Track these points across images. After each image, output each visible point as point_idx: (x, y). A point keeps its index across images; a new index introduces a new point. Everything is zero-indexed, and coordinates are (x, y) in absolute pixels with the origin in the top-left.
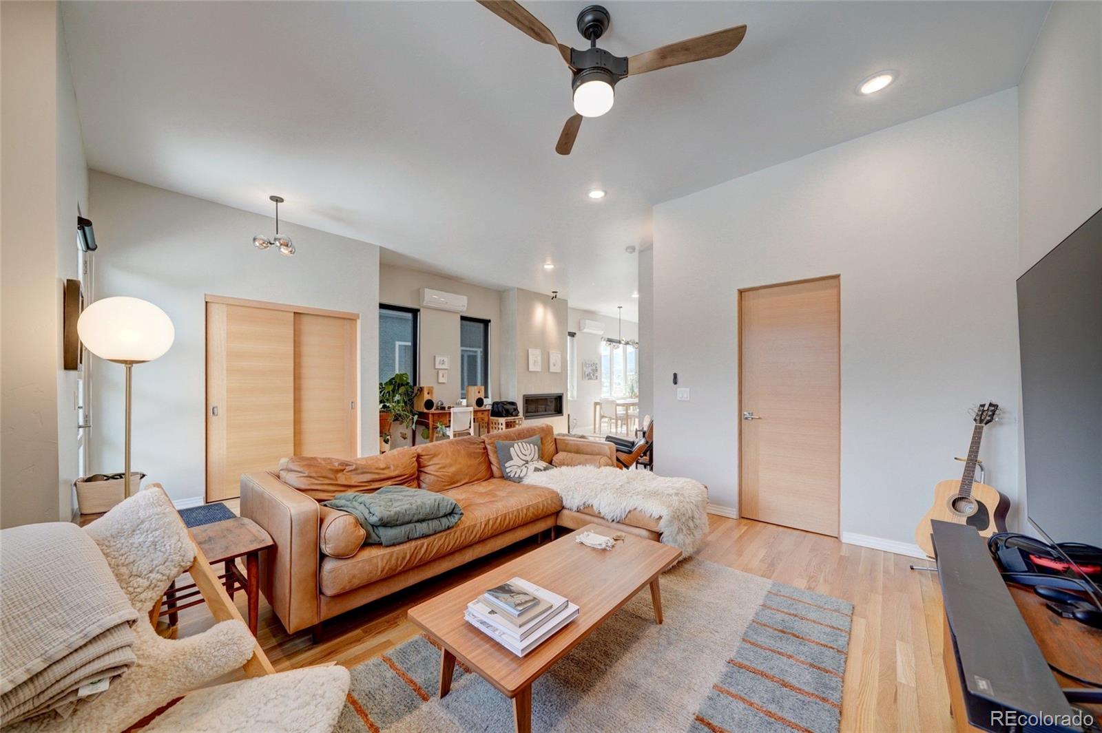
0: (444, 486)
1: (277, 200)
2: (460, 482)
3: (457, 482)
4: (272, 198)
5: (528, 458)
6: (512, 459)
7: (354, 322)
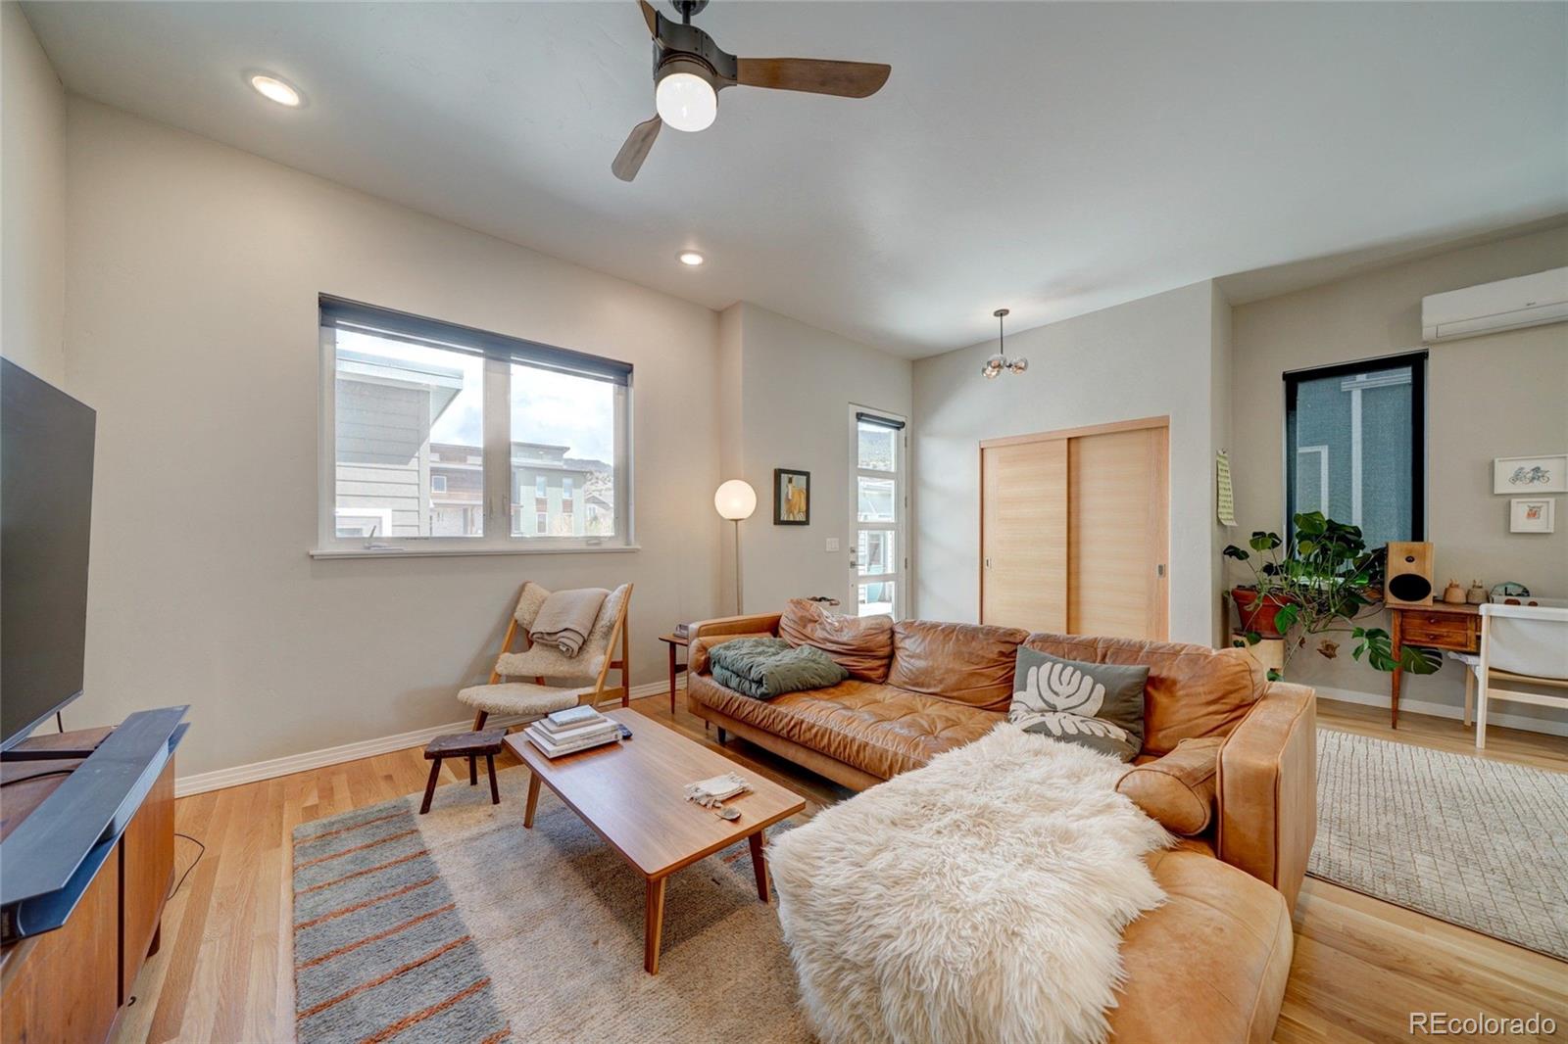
0: (905, 683)
1: (1002, 313)
2: (928, 687)
3: (922, 686)
4: (996, 314)
5: (1060, 703)
6: (1025, 690)
7: (1165, 430)
